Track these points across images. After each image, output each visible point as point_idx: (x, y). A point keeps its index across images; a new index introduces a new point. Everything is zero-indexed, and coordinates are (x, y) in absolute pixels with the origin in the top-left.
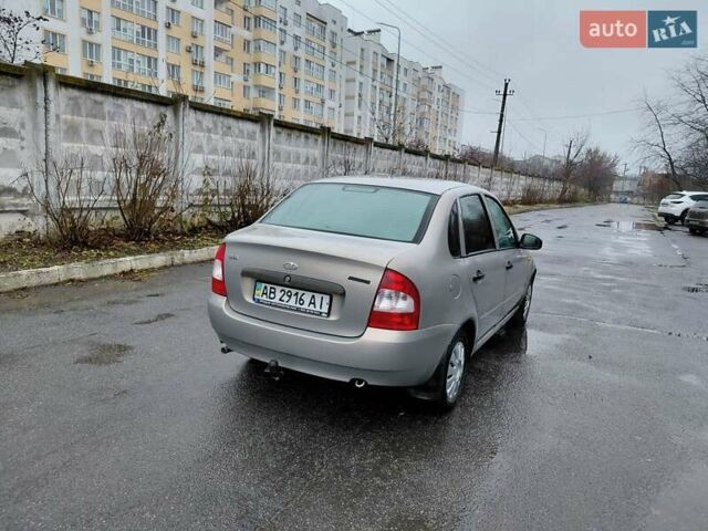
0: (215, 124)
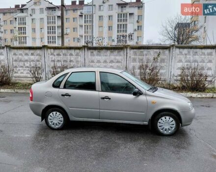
0: (189, 52)
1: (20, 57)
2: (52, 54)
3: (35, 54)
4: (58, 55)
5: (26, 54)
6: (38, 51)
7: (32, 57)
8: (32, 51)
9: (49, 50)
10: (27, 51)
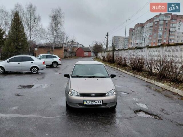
1: (151, 53)
2: (166, 51)
3: (157, 51)
4: (169, 51)
5: (154, 51)
6: (159, 49)
7: (156, 53)
8: (156, 49)
9: (165, 47)
10: (155, 49)
